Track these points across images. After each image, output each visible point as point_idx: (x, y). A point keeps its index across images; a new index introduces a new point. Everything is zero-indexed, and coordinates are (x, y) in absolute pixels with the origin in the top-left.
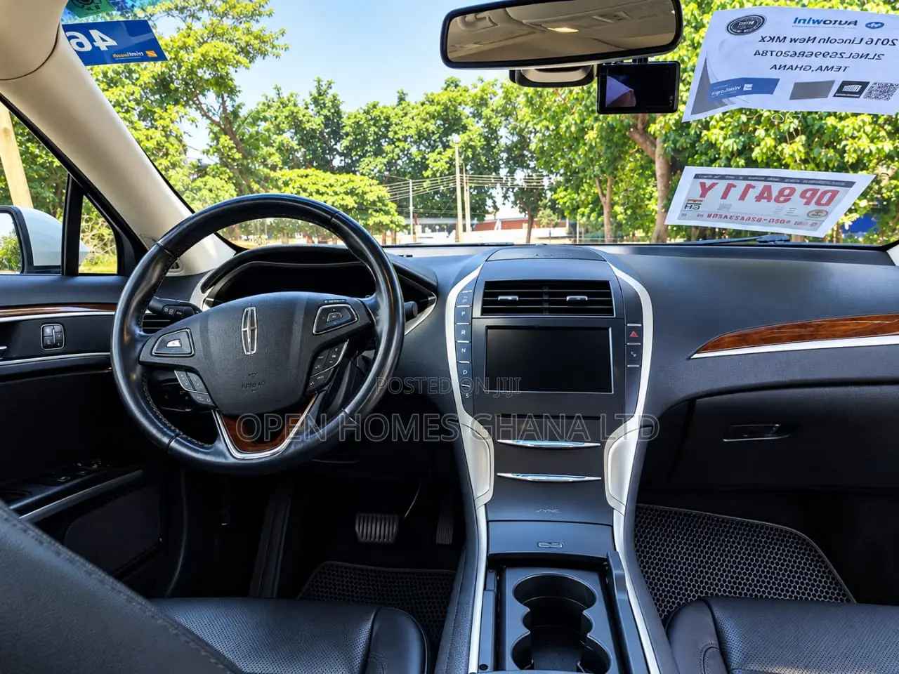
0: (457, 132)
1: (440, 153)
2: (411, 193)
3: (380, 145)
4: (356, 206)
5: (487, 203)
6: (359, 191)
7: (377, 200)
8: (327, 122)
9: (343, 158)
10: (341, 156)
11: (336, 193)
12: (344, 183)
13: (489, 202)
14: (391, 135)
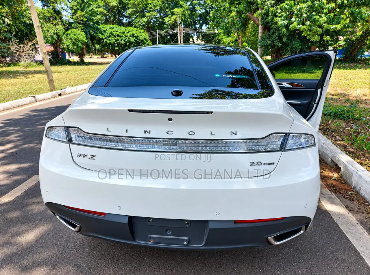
0: (178, 7)
1: (170, 17)
2: (158, 36)
3: (144, 13)
4: (134, 41)
5: (190, 40)
6: (136, 35)
7: (143, 39)
8: (120, 2)
9: (127, 19)
10: (126, 18)
11: (126, 36)
12: (129, 32)
13: (191, 40)
14: (148, 9)
